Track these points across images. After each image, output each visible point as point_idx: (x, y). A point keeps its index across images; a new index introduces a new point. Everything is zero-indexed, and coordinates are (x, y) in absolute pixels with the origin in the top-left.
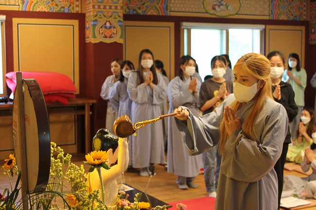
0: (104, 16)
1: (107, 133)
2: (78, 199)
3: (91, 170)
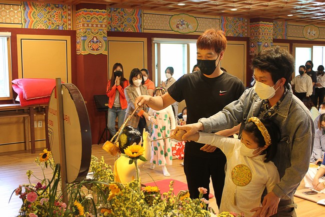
0: (92, 33)
1: (131, 129)
2: (119, 187)
3: (131, 162)
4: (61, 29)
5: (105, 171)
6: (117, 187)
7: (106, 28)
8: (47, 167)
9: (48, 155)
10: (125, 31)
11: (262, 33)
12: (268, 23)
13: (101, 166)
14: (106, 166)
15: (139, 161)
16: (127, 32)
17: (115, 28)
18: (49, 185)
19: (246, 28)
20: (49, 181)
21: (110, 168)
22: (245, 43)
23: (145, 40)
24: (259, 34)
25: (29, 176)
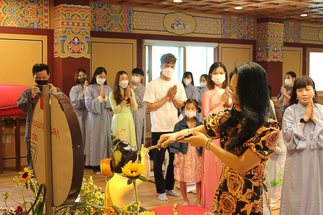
0: (73, 32)
1: (126, 145)
2: (116, 211)
3: (129, 183)
4: (36, 27)
5: (94, 193)
6: (114, 211)
7: (89, 28)
8: (27, 188)
9: (29, 174)
10: (111, 31)
11: (271, 36)
12: (278, 24)
13: (89, 187)
14: (96, 187)
15: (138, 181)
16: (114, 32)
17: (99, 27)
18: (32, 208)
19: (252, 29)
20: (32, 204)
21: (100, 190)
22: (251, 46)
23: (135, 41)
24: (268, 36)
25: (6, 199)
